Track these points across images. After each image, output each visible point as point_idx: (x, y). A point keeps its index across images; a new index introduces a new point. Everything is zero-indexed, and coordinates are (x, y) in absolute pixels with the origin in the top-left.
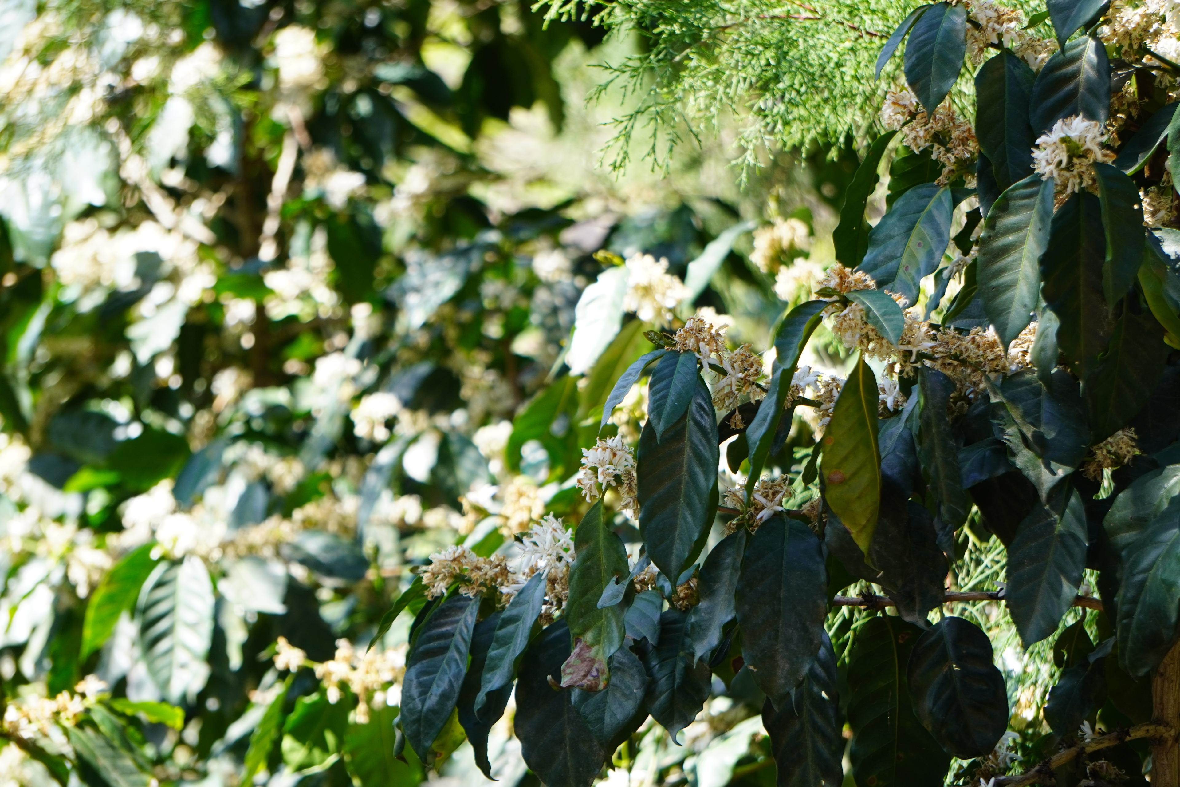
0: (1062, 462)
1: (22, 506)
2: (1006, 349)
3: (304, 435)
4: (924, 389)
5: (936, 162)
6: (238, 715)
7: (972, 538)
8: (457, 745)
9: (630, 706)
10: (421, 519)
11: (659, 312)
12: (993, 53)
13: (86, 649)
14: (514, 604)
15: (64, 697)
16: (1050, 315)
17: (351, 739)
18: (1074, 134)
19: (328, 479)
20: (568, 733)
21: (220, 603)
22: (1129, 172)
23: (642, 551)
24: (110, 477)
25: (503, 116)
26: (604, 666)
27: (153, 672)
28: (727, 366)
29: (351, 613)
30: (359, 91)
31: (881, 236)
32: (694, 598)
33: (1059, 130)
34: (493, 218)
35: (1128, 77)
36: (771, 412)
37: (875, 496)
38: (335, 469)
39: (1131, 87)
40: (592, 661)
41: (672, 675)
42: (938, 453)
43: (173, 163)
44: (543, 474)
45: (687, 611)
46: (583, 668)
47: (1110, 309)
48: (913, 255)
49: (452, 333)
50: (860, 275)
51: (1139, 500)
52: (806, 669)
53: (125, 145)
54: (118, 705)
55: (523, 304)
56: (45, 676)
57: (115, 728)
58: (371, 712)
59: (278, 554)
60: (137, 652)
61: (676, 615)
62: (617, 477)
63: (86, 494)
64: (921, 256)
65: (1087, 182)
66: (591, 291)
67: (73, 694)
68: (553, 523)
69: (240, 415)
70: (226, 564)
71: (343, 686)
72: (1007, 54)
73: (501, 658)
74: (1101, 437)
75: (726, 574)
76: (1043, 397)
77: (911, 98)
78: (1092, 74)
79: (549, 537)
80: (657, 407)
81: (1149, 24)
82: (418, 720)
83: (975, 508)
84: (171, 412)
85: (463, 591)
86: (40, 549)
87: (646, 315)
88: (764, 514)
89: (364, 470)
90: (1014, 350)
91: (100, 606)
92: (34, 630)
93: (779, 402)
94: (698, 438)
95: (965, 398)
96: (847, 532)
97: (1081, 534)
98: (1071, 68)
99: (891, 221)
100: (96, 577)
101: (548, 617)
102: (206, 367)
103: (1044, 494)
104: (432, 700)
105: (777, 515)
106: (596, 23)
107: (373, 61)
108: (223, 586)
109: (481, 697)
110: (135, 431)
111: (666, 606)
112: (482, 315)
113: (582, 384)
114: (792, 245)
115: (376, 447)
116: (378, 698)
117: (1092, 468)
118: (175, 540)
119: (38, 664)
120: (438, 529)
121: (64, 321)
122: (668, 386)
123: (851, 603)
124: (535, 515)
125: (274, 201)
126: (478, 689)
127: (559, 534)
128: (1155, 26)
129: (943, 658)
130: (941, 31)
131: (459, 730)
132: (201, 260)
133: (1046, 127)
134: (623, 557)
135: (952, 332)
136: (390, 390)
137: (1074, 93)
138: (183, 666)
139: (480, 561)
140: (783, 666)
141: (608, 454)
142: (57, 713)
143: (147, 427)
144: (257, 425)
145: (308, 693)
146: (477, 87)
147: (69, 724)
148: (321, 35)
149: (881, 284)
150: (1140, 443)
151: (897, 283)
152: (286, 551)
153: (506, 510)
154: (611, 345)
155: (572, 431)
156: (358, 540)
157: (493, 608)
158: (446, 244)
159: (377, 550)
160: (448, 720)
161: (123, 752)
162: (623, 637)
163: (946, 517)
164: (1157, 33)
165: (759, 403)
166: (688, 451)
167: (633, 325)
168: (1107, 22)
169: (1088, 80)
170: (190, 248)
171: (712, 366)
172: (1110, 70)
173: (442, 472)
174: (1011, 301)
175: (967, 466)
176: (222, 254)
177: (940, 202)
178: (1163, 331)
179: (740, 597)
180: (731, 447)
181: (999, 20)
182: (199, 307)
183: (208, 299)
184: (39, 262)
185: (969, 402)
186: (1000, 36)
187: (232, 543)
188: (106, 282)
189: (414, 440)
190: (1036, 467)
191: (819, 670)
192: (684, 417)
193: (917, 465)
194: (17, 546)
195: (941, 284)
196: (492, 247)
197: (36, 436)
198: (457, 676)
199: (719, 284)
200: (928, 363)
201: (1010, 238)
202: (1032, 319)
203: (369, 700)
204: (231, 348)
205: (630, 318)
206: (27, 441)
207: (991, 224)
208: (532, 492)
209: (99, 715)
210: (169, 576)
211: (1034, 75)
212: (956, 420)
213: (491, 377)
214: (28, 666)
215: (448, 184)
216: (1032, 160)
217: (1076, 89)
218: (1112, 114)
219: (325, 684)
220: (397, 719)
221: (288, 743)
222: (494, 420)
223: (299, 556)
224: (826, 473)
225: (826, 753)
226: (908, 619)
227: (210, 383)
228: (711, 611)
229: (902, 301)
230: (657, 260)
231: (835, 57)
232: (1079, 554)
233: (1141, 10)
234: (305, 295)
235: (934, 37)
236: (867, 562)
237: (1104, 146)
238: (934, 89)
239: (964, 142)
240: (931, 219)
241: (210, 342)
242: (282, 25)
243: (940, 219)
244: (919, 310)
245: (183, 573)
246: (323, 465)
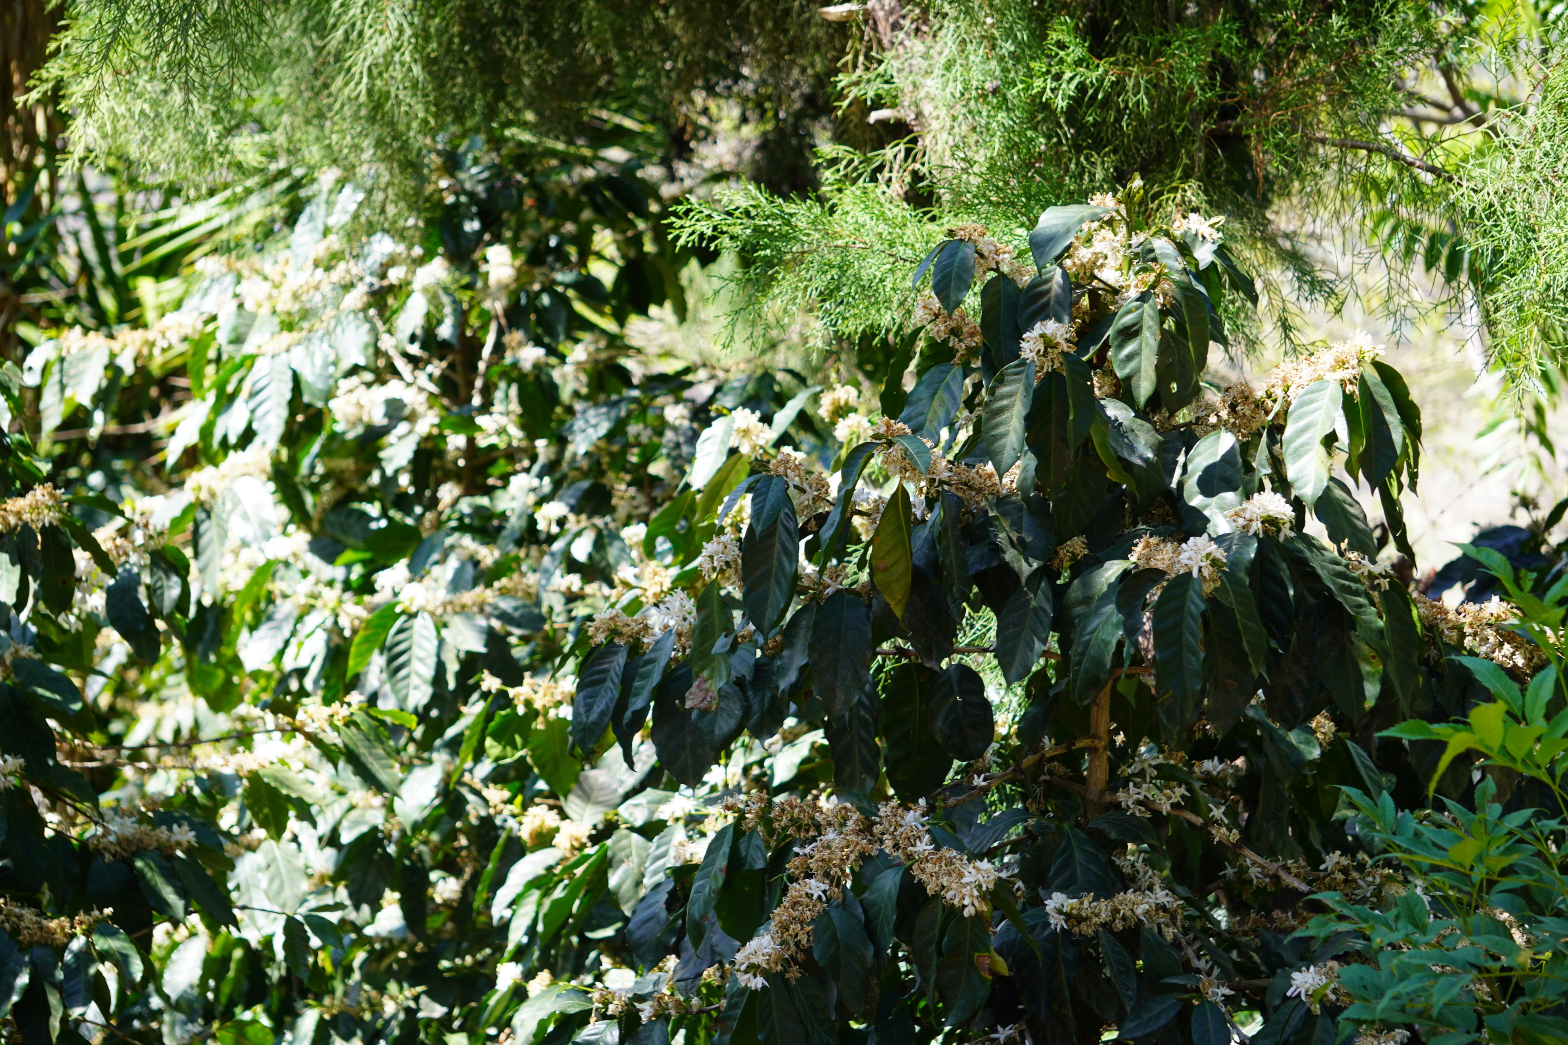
0: (1036, 558)
1: (305, 573)
2: (1001, 478)
3: (500, 528)
4: (943, 505)
5: (952, 348)
6: (452, 722)
7: (968, 610)
8: (611, 746)
9: (732, 723)
10: (582, 589)
11: (754, 448)
12: (993, 274)
13: (349, 674)
14: (653, 650)
15: (336, 705)
16: (1030, 455)
17: (534, 741)
18: (1048, 332)
19: (518, 560)
20: (689, 740)
21: (441, 642)
22: (1084, 359)
23: (743, 615)
24: (367, 555)
25: (643, 311)
26: (715, 694)
27: (395, 691)
28: (806, 486)
29: (532, 654)
30: (543, 290)
31: (914, 399)
32: (779, 648)
33: (1038, 328)
34: (635, 381)
35: (1083, 294)
36: (838, 519)
37: (908, 579)
38: (522, 553)
39: (1085, 301)
40: (708, 691)
41: (762, 702)
42: (952, 550)
43: (413, 339)
44: (669, 559)
45: (773, 658)
46: (701, 695)
47: (1071, 453)
48: (936, 412)
49: (605, 460)
50: (900, 425)
51: (1087, 585)
52: (856, 699)
53: (379, 324)
54: (372, 712)
55: (656, 440)
56: (320, 693)
57: (371, 727)
58: (547, 722)
59: (481, 610)
60: (384, 676)
61: (765, 660)
62: (727, 564)
63: (349, 566)
64: (941, 413)
65: (1057, 365)
66: (706, 433)
67: (342, 703)
68: (680, 594)
69: (456, 515)
70: (446, 618)
71: (528, 703)
72: (1002, 276)
73: (643, 687)
74: (1062, 541)
75: (802, 633)
76: (1024, 512)
77: (936, 304)
78: (1059, 291)
79: (677, 604)
80: (756, 515)
81: (1097, 260)
82: (584, 730)
83: (975, 589)
84: (408, 512)
85: (616, 641)
86: (318, 603)
87: (745, 449)
88: (830, 591)
89: (542, 554)
90: (1005, 480)
91: (359, 644)
92: (313, 659)
93: (843, 513)
94: (784, 536)
95: (971, 512)
96: (888, 605)
97: (1048, 608)
98: (1045, 287)
99: (921, 388)
100: (357, 623)
101: (676, 659)
102: (432, 480)
103: (1023, 580)
104: (594, 716)
105: (838, 591)
106: (712, 247)
107: (553, 269)
108: (444, 632)
109: (628, 714)
110: (383, 523)
111: (759, 653)
112: (626, 447)
113: (698, 497)
114: (846, 403)
115: (551, 539)
116: (552, 713)
117: (1056, 562)
118: (412, 600)
119: (316, 682)
120: (594, 596)
121: (335, 445)
122: (765, 500)
123: (885, 654)
124: (665, 589)
125: (482, 366)
126: (626, 709)
127: (685, 602)
128: (1101, 261)
129: (951, 693)
130: (958, 259)
131: (611, 735)
132: (431, 407)
133: (1029, 326)
134: (731, 619)
135: (963, 466)
136: (561, 500)
137: (1047, 304)
138: (416, 688)
139: (628, 620)
140: (840, 697)
141: (721, 547)
142: (332, 716)
143: (390, 520)
144: (467, 521)
145: (503, 709)
146: (625, 289)
147: (340, 724)
148: (515, 251)
149: (914, 432)
150: (1089, 546)
151: (924, 431)
152: (488, 609)
153: (643, 584)
154: (720, 470)
155: (690, 530)
156: (538, 603)
157: (637, 653)
158: (602, 397)
159: (551, 609)
160: (605, 730)
161: (376, 744)
162: (729, 675)
163: (957, 595)
164: (1102, 265)
165: (828, 513)
166: (778, 546)
167: (736, 456)
168: (1069, 257)
169: (1057, 296)
170: (423, 397)
171: (796, 487)
172: (1071, 290)
173: (597, 557)
174: (1004, 446)
175: (972, 559)
176: (445, 401)
177: (954, 377)
178: (1106, 469)
179: (812, 648)
180: (807, 543)
181: (997, 252)
182: (429, 438)
183: (435, 431)
184: (320, 404)
185: (973, 515)
186: (997, 263)
187: (451, 603)
188: (366, 419)
189: (578, 534)
190: (1019, 561)
191: (865, 700)
192: (775, 521)
193: (937, 558)
194: (302, 600)
195: (954, 434)
196: (635, 400)
197: (315, 526)
198: (611, 700)
199: (793, 431)
200: (946, 487)
201: (1005, 402)
202: (1018, 458)
203: (546, 714)
204: (450, 466)
205: (733, 452)
206: (309, 529)
207: (992, 392)
208: (663, 572)
209: (359, 718)
210: (407, 625)
211: (1021, 291)
212: (964, 528)
213: (632, 491)
214: (308, 684)
215: (603, 356)
216: (1020, 349)
217: (1049, 301)
218: (1072, 319)
219: (516, 702)
220: (570, 729)
221: (489, 742)
222: (634, 521)
223: (496, 612)
224: (874, 562)
225: (868, 756)
226: (927, 665)
227: (435, 491)
228: (791, 658)
229: (929, 444)
230: (753, 412)
231: (879, 275)
232: (1047, 622)
233: (1092, 250)
234: (502, 431)
235: (952, 263)
236: (901, 625)
237: (1068, 341)
238: (953, 298)
239: (972, 335)
240: (948, 388)
241: (436, 462)
242: (490, 244)
243: (955, 388)
244: (938, 451)
245: (417, 623)
246: (513, 550)
